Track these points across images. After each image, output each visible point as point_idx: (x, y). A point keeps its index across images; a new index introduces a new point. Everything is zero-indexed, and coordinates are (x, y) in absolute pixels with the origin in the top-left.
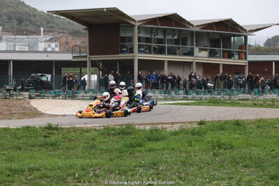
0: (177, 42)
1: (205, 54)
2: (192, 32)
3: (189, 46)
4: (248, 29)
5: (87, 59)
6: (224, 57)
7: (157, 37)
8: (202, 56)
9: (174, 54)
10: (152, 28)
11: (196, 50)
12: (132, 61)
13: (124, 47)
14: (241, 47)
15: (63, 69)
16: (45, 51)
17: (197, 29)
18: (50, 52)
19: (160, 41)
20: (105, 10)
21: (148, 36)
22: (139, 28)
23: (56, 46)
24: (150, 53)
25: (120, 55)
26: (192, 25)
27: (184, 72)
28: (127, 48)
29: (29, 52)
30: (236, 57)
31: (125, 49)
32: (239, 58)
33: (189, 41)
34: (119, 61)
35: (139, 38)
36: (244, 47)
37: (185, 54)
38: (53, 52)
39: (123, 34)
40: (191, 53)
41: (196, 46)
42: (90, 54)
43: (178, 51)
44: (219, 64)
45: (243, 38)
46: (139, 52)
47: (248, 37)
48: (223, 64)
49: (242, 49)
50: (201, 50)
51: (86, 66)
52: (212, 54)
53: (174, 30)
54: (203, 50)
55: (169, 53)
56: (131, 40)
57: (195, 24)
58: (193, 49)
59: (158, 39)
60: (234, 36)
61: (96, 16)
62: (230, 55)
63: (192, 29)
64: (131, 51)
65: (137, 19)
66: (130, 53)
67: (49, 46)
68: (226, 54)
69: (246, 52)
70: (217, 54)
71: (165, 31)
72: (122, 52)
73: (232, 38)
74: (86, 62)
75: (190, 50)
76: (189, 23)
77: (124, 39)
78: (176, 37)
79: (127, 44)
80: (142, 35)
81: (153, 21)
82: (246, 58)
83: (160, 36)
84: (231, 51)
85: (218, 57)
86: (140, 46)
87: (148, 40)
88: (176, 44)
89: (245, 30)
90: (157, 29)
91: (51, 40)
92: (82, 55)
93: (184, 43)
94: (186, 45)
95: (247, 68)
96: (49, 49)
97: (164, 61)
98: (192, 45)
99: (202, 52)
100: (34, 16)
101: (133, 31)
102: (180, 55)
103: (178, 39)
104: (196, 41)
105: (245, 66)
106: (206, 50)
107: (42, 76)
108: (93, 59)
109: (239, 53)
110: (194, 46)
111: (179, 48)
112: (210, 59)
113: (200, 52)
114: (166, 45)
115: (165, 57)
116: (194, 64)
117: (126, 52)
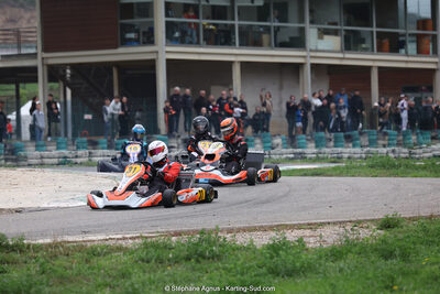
0: (262, 13)
3: (293, 25)
5: (38, 63)
6: (380, 50)
7: (211, 3)
8: (325, 48)
9: (257, 43)
11: (312, 34)
12: (151, 65)
13: (131, 28)
14: (422, 23)
19: (218, 12)
25: (121, 50)
27: (281, 88)
28: (137, 31)
30: (412, 47)
31: (132, 35)
32: (420, 52)
33: (293, 10)
34: (118, 64)
35: (168, 6)
36: (430, 24)
37: (283, 45)
40: (298, 42)
41: (312, 22)
42: (46, 49)
43: (265, 37)
44: (369, 68)
48: (380, 68)
49: (425, 29)
50: (323, 33)
51: (35, 80)
52: (352, 42)
54: (327, 32)
55: (245, 43)
58: (302, 30)
59: (214, 7)
62: (396, 45)
64: (148, 38)
66: (145, 43)
68: (386, 42)
69: (435, 37)
70: (363, 41)
72: (125, 42)
73: (401, 2)
74: (34, 69)
75: (296, 34)
77: (128, 10)
78: (259, 2)
79: (137, 21)
82: (435, 51)
84: (397, 34)
85: (366, 50)
86: (170, 27)
88: (259, 20)
92: (24, 51)
93: (283, 18)
94: (286, 21)
97: (231, 63)
98: (302, 20)
99: (326, 37)
102: (270, 46)
103: (266, 5)
104: (311, 11)
105: (433, 71)
106: (335, 33)
108: (51, 62)
109: (419, 39)
110: (307, 24)
111: (268, 29)
112: (348, 56)
113: (320, 37)
114: (237, 23)
115: (235, 54)
116: (308, 69)
117: (137, 42)
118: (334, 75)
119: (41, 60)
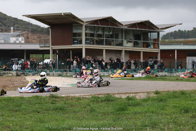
0: (112, 36)
1: (131, 44)
2: (122, 30)
3: (120, 40)
4: (160, 28)
5: (50, 48)
6: (143, 47)
7: (98, 33)
8: (129, 46)
9: (110, 44)
10: (95, 27)
11: (125, 42)
12: (81, 50)
13: (76, 39)
14: (155, 40)
15: (31, 55)
16: (15, 43)
17: (126, 27)
18: (18, 44)
19: (99, 36)
20: (63, 14)
21: (92, 32)
22: (86, 27)
23: (22, 40)
24: (93, 44)
26: (122, 25)
29: (4, 43)
30: (152, 46)
32: (154, 48)
33: (120, 36)
34: (72, 49)
35: (86, 33)
36: (157, 40)
37: (117, 45)
38: (20, 43)
39: (75, 31)
40: (121, 44)
42: (52, 45)
43: (112, 43)
44: (140, 52)
45: (157, 33)
46: (86, 43)
47: (160, 33)
48: (143, 52)
51: (49, 53)
52: (136, 44)
53: (110, 28)
54: (129, 42)
55: (106, 44)
56: (80, 35)
57: (124, 24)
58: (122, 41)
60: (151, 32)
61: (56, 19)
62: (148, 46)
63: (122, 27)
64: (80, 42)
65: (85, 21)
66: (79, 44)
67: (18, 40)
68: (145, 45)
69: (158, 44)
70: (139, 44)
71: (103, 29)
72: (74, 43)
73: (149, 34)
74: (49, 50)
75: (120, 42)
76: (120, 23)
77: (75, 35)
78: (111, 33)
80: (88, 32)
81: (96, 22)
82: (158, 48)
83: (100, 32)
84: (148, 43)
85: (139, 47)
87: (92, 35)
88: (111, 38)
89: (158, 28)
90: (98, 28)
91: (19, 36)
92: (46, 45)
93: (117, 37)
95: (159, 55)
96: (18, 42)
97: (103, 50)
98: (122, 38)
100: (5, 19)
101: (82, 29)
102: (113, 45)
103: (113, 34)
104: (125, 36)
105: (158, 53)
106: (131, 42)
107: (19, 60)
108: (53, 48)
109: (154, 44)
110: (124, 39)
111: (113, 40)
112: (134, 48)
113: (127, 43)
114: (105, 39)
115: (104, 47)
116: (124, 52)
117: (77, 43)
118: (130, 53)
119: (51, 48)
